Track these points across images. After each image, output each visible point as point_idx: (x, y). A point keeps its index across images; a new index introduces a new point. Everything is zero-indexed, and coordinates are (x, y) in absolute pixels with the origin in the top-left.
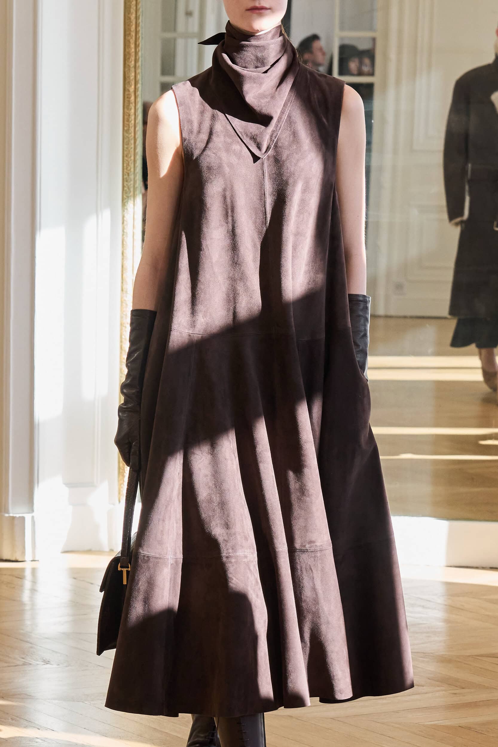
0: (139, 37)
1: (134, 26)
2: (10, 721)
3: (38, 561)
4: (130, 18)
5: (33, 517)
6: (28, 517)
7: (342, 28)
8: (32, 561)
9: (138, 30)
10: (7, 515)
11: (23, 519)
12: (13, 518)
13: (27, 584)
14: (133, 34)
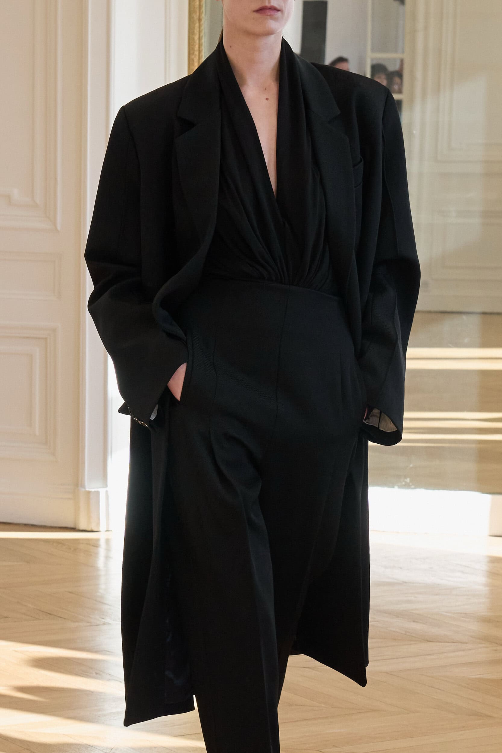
0: (202, 56)
1: (197, 46)
2: (95, 675)
3: (112, 531)
4: (194, 39)
5: (107, 491)
6: (102, 491)
7: (373, 50)
8: (106, 531)
9: (201, 49)
10: (83, 490)
11: (98, 493)
12: (89, 492)
13: (102, 551)
14: (197, 53)
